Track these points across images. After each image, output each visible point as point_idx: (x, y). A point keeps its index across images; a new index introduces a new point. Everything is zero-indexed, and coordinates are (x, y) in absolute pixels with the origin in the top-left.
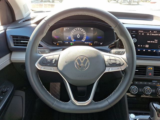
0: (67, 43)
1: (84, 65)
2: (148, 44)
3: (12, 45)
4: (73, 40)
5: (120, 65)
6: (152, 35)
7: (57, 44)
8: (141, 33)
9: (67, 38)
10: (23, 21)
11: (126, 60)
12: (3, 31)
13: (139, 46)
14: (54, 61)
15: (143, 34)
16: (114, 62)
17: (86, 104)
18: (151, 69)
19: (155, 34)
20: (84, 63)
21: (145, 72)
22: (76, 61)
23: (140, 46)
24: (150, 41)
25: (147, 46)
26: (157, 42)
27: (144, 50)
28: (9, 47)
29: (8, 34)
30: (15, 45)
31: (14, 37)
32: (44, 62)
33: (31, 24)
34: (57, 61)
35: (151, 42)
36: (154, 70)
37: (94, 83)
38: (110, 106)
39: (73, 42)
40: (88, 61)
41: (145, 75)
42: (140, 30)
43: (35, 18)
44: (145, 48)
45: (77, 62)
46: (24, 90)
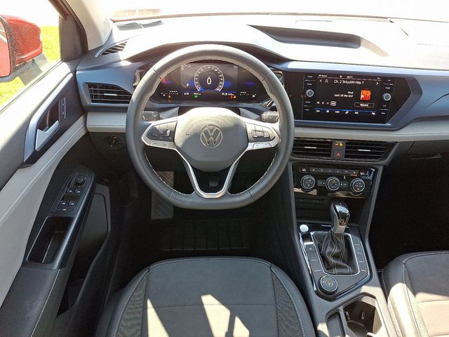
0: (188, 94)
1: (214, 139)
2: (336, 99)
3: (87, 101)
4: (199, 89)
5: (269, 139)
6: (344, 82)
7: (167, 96)
8: (324, 80)
9: (188, 85)
10: (104, 54)
11: (279, 132)
12: (71, 75)
13: (318, 103)
14: (168, 132)
15: (327, 81)
16: (261, 134)
17: (217, 197)
18: (341, 145)
19: (348, 80)
20: (215, 136)
21: (330, 151)
22: (203, 133)
23: (321, 103)
24: (340, 94)
25: (333, 103)
26: (352, 96)
27: (328, 111)
28: (83, 105)
29: (80, 81)
30: (93, 101)
31: (90, 85)
32: (154, 134)
33: (120, 61)
34: (173, 133)
35: (342, 95)
36: (346, 148)
37: (230, 167)
38: (252, 201)
39: (199, 92)
40: (221, 133)
41: (329, 155)
42: (321, 74)
43: (124, 45)
44: (329, 107)
45: (204, 136)
46: (106, 184)
